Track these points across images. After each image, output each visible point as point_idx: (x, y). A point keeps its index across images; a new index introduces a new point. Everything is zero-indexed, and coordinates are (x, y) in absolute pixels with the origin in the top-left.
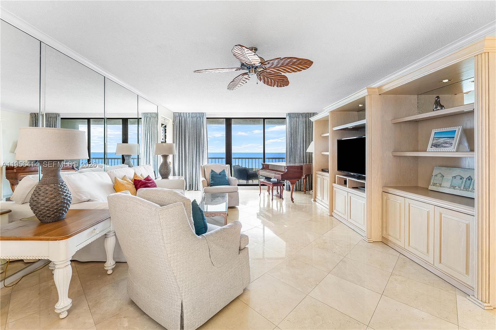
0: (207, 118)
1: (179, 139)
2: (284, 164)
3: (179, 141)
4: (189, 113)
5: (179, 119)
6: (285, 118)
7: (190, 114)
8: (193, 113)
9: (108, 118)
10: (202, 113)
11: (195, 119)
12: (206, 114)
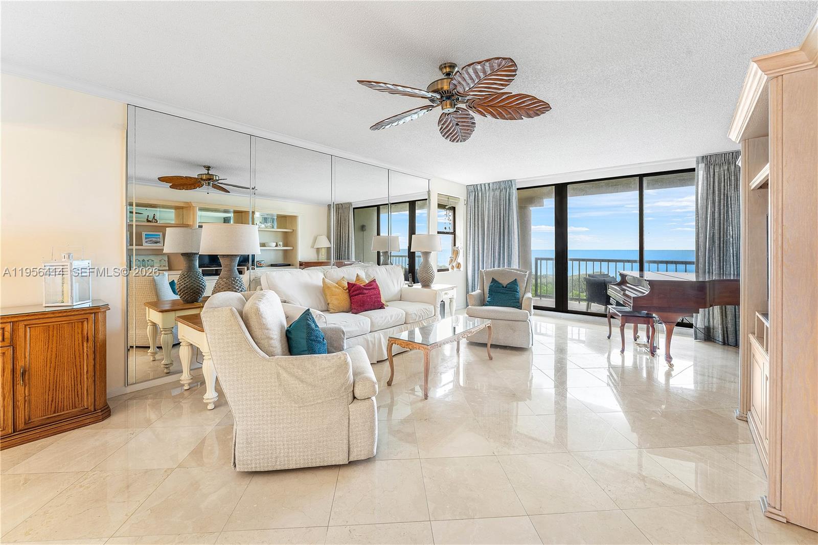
0: (518, 189)
1: (475, 227)
2: (691, 277)
3: (475, 230)
4: (489, 184)
5: (474, 195)
6: (693, 170)
7: (491, 186)
8: (496, 182)
9: (392, 204)
10: (508, 181)
11: (497, 193)
12: (516, 181)
